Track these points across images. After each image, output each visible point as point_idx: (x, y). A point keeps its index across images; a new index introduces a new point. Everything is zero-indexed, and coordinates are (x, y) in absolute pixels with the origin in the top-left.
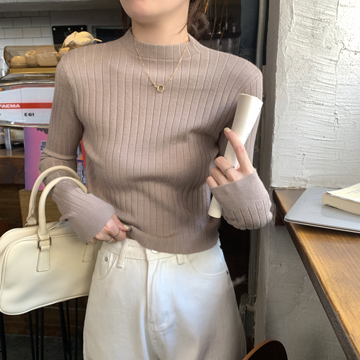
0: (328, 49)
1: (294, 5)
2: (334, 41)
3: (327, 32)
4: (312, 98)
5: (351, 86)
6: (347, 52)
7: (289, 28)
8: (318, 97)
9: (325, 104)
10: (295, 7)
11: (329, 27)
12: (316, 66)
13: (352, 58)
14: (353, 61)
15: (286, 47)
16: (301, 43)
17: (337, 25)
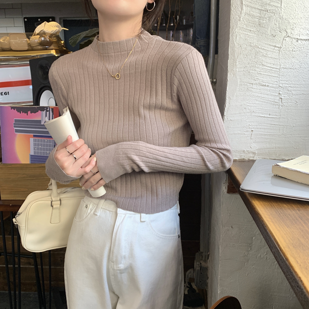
0: (273, 37)
2: (278, 29)
3: (272, 21)
4: (258, 80)
5: (293, 69)
6: (290, 39)
7: (239, 18)
8: (263, 79)
9: (271, 85)
11: (274, 16)
12: (261, 52)
13: (294, 44)
14: (295, 47)
15: (237, 36)
16: (249, 31)
17: (281, 15)
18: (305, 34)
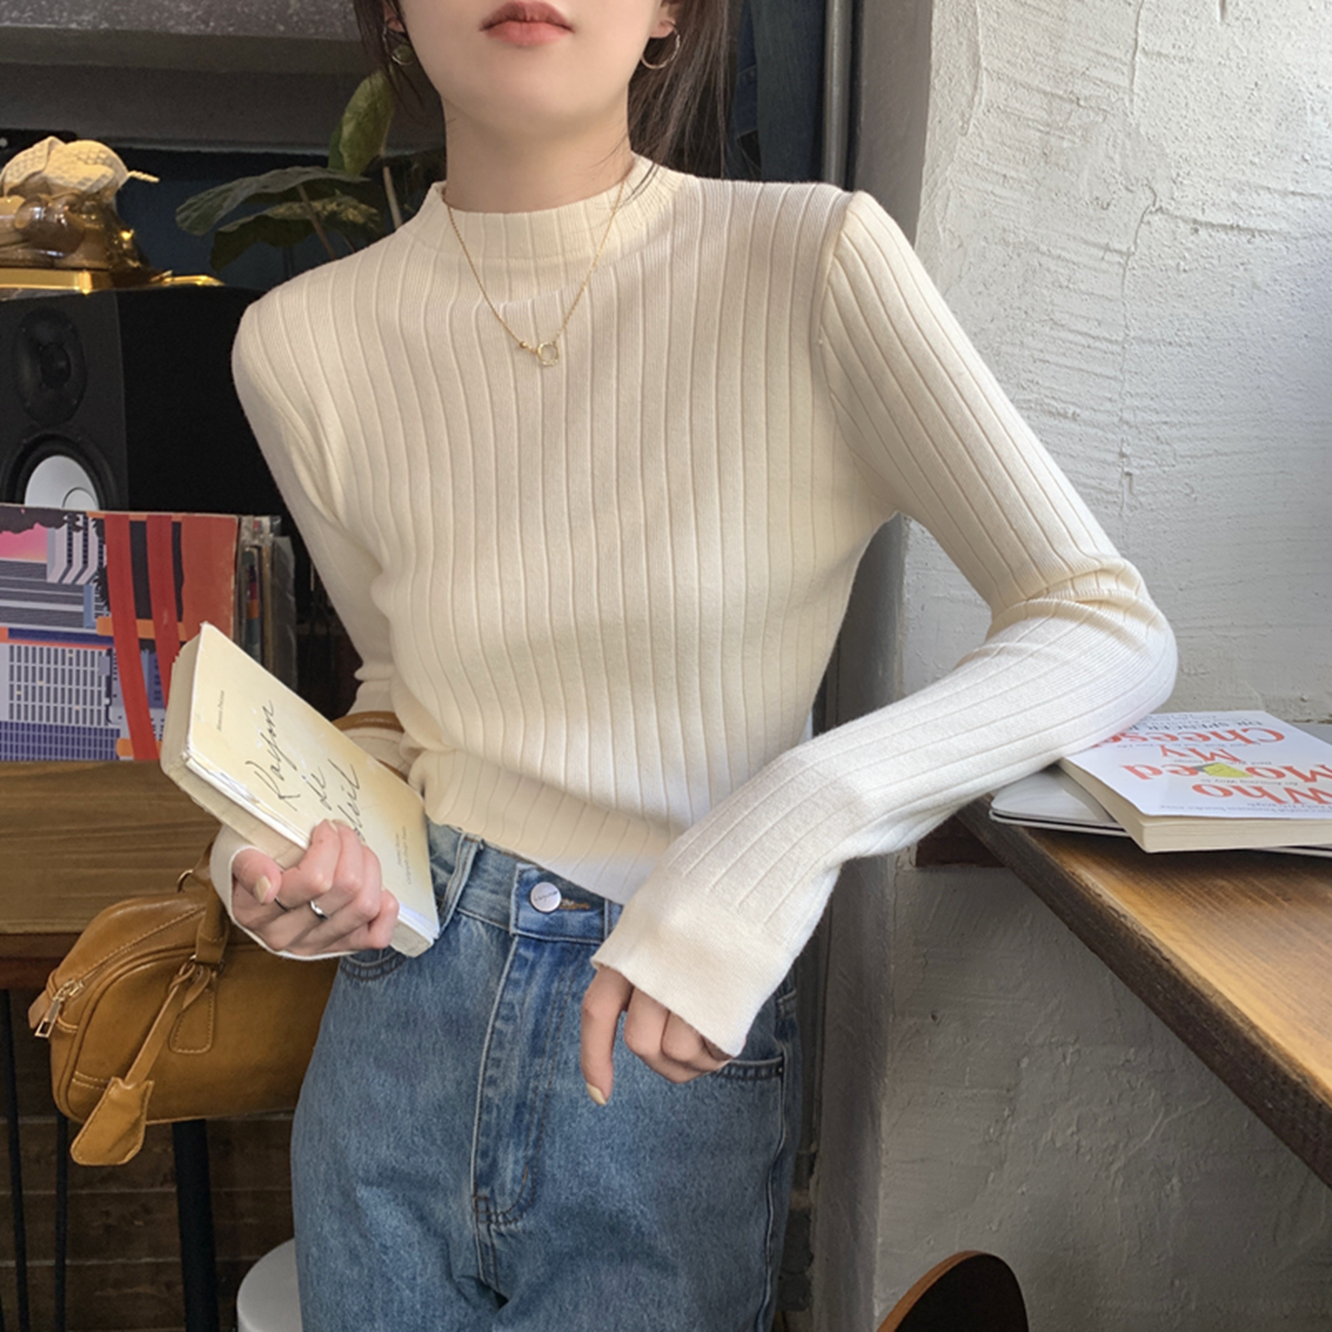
0: (1098, 208)
1: (985, 37)
2: (1120, 179)
3: (1097, 144)
4: (1035, 389)
5: (1181, 346)
6: (1166, 221)
7: (964, 122)
8: (1057, 387)
9: (1086, 414)
10: (986, 45)
11: (1105, 126)
12: (1048, 270)
13: (1181, 243)
14: (1187, 255)
15: (948, 199)
16: (1001, 181)
17: (1132, 121)
18: (1223, 205)
